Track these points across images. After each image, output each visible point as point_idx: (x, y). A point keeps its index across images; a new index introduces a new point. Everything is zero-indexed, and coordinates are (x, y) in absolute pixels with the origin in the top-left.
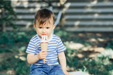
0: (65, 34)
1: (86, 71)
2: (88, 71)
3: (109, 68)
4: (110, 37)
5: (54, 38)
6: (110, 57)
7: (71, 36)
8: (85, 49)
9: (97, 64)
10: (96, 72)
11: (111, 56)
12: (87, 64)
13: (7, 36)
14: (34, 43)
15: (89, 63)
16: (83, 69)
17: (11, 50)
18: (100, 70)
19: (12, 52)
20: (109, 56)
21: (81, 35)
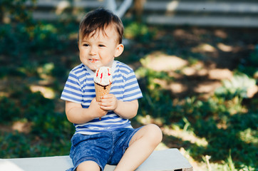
0: (144, 30)
1: (188, 129)
2: (193, 129)
3: (240, 122)
4: (247, 42)
5: (118, 71)
6: (243, 95)
7: (159, 35)
8: (189, 72)
9: (214, 112)
10: (210, 133)
11: (246, 92)
12: (191, 111)
13: (11, 33)
14: (78, 78)
15: (195, 108)
16: (181, 125)
17: (22, 70)
18: (219, 126)
19: (23, 76)
20: (242, 91)
21: (179, 33)
